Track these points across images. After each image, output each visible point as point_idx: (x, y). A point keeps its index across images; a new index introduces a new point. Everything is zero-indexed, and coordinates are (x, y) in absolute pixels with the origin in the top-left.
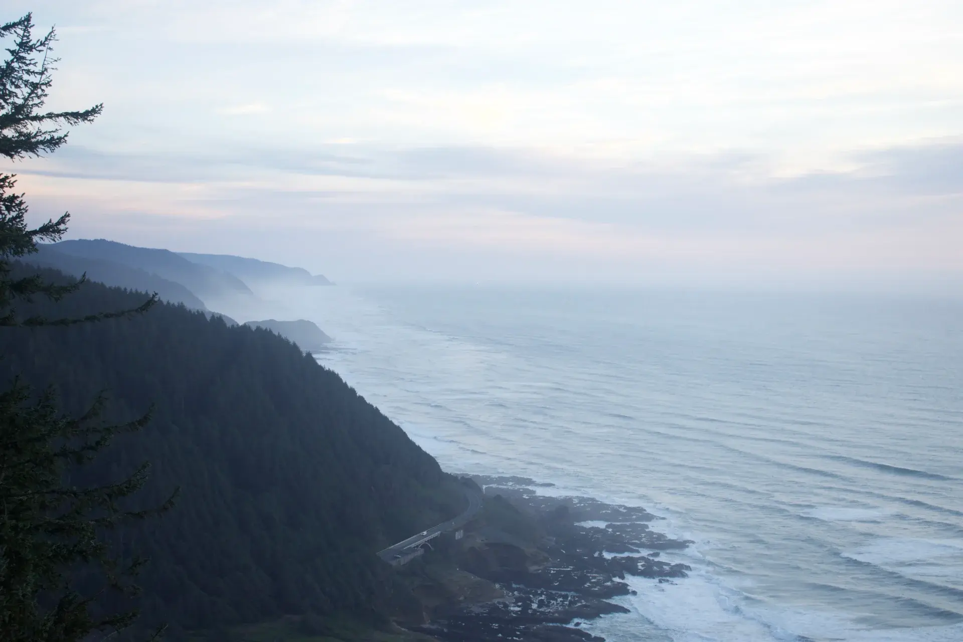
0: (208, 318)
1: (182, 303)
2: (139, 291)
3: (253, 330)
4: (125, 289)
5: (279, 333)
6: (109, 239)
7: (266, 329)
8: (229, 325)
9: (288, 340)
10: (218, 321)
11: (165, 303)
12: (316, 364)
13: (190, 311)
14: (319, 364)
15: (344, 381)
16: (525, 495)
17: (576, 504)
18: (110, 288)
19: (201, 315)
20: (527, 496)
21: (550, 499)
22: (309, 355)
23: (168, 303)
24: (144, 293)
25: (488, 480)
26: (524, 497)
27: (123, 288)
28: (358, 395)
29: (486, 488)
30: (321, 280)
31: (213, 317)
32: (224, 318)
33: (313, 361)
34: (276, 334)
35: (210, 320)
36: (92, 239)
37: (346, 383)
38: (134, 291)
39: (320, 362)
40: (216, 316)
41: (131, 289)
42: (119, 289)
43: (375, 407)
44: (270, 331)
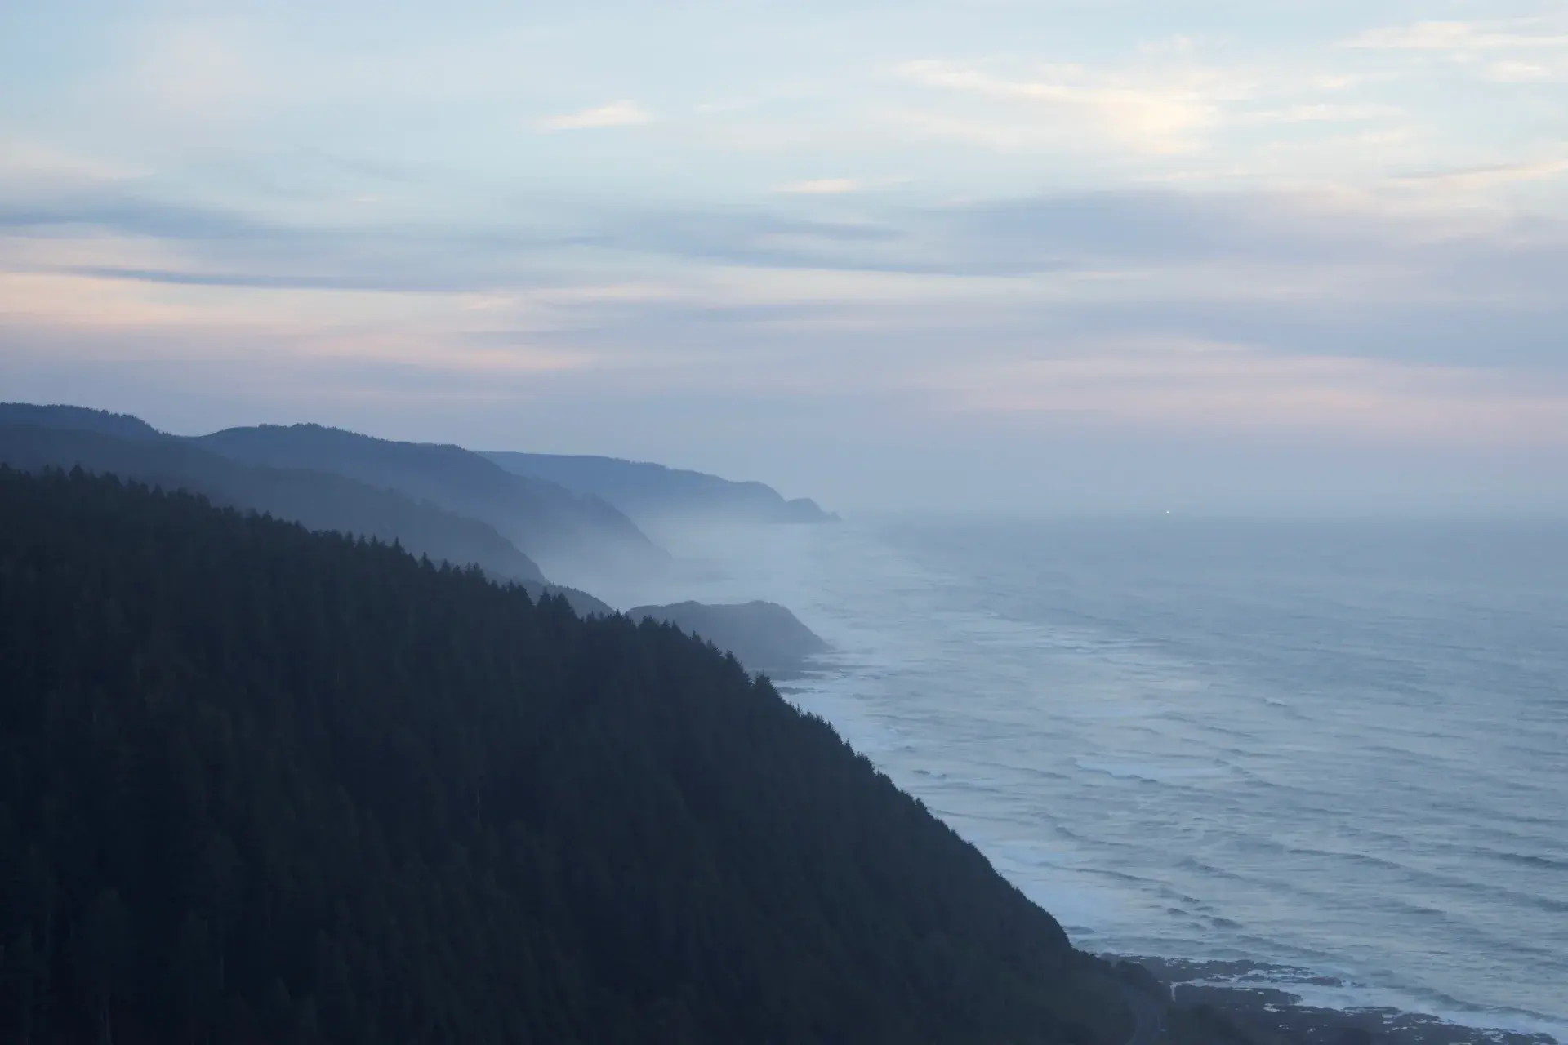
0: (535, 598)
1: (476, 566)
2: (380, 539)
3: (637, 625)
4: (350, 536)
5: (694, 633)
6: (326, 423)
7: (666, 624)
8: (581, 613)
9: (715, 650)
10: (557, 605)
11: (438, 568)
12: (780, 699)
13: (494, 584)
14: (787, 702)
15: (844, 741)
16: (1270, 1005)
17: (1389, 1027)
18: (315, 533)
19: (516, 594)
20: (1274, 1007)
21: (1328, 1013)
22: (763, 681)
23: (446, 565)
24: (390, 544)
25: (1185, 970)
26: (1267, 1009)
27: (344, 534)
28: (875, 772)
29: (1177, 988)
30: (805, 510)
31: (545, 596)
32: (570, 600)
33: (773, 696)
34: (689, 634)
35: (539, 604)
36: (290, 423)
37: (848, 744)
38: (368, 540)
39: (786, 698)
40: (551, 593)
41: (363, 537)
42: (335, 535)
43: (915, 798)
44: (675, 627)
